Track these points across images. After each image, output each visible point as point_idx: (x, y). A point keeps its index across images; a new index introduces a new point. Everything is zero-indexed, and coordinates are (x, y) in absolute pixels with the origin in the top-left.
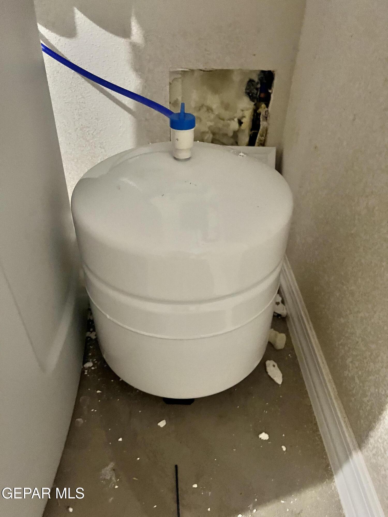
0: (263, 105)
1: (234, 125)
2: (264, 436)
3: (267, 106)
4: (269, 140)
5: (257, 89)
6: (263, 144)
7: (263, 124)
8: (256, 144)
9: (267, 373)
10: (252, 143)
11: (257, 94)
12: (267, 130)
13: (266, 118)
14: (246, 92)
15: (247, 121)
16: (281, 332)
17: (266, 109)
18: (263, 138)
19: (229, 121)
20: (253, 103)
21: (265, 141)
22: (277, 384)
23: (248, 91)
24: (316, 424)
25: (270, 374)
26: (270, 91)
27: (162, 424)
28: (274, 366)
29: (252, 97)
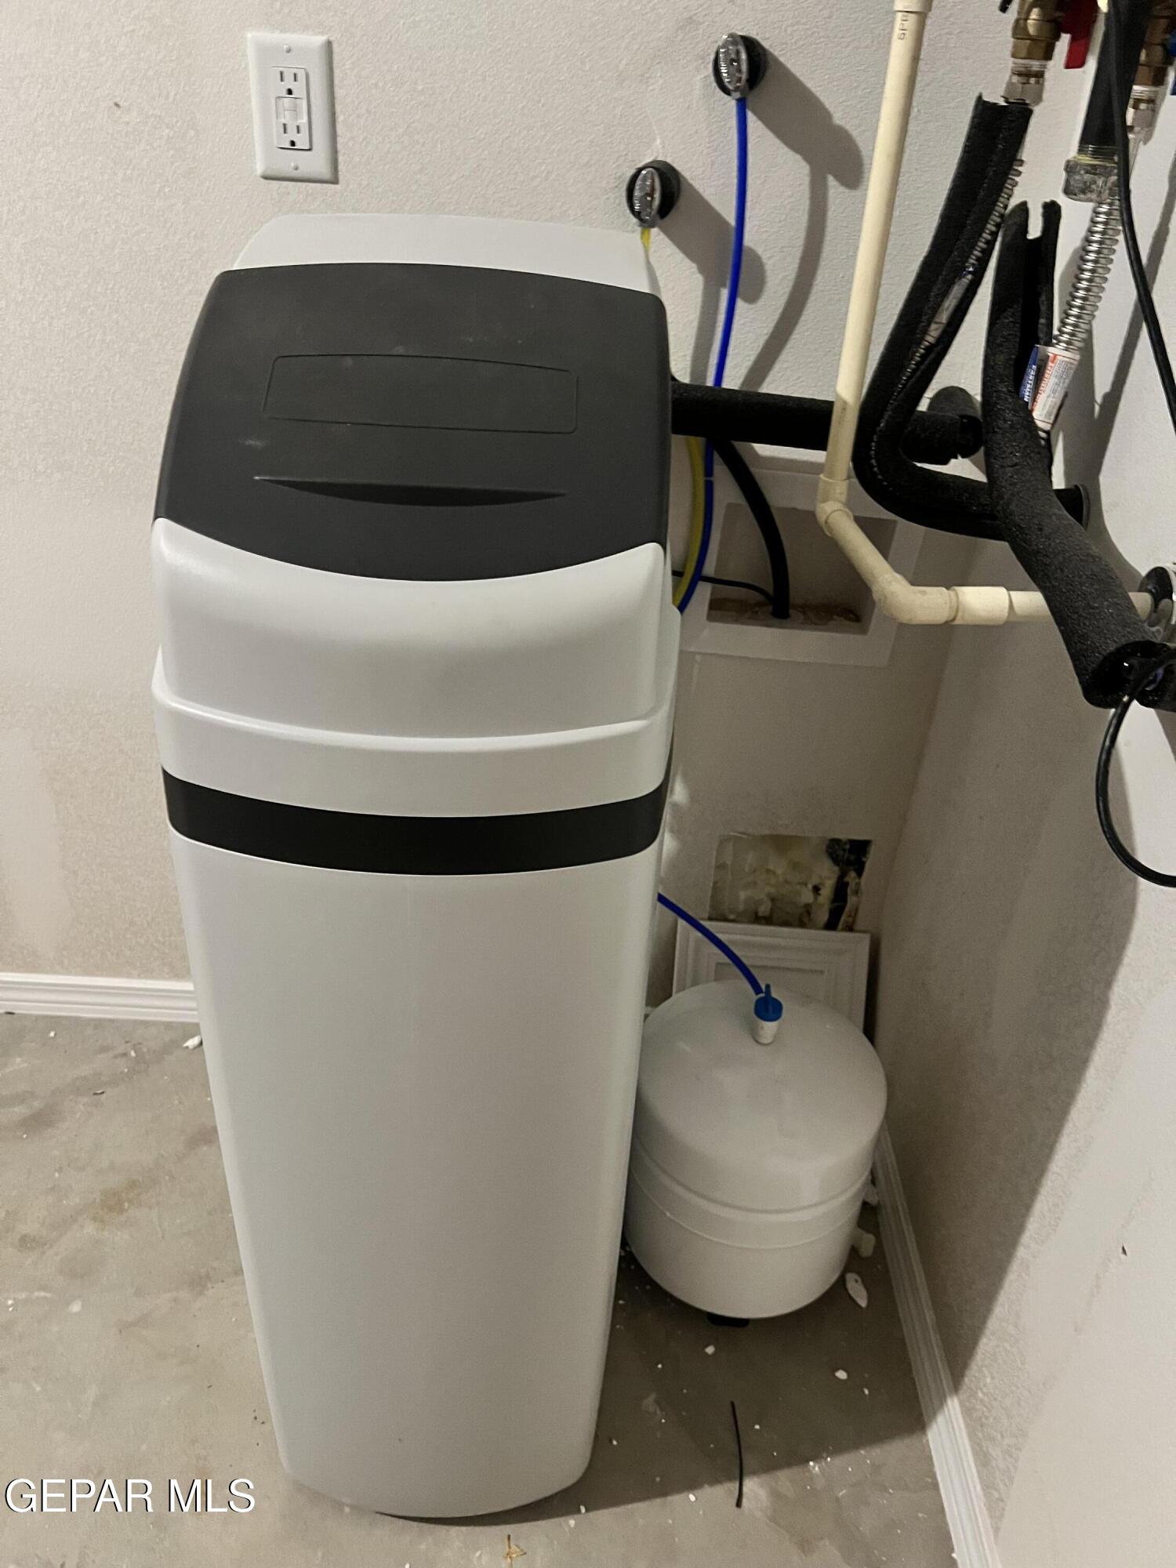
0: (853, 874)
1: (807, 897)
2: (841, 1375)
3: (860, 873)
4: (860, 923)
5: (844, 850)
6: (850, 928)
7: (852, 900)
8: (840, 926)
9: (846, 1290)
10: (831, 925)
11: (843, 856)
12: (857, 910)
13: (856, 892)
14: (827, 851)
15: (827, 892)
16: (868, 1231)
17: (857, 880)
18: (850, 920)
19: (798, 887)
20: (836, 869)
21: (854, 922)
22: (860, 1307)
23: (830, 850)
24: (910, 1364)
25: (851, 1292)
26: (864, 859)
27: (710, 1350)
28: (856, 1281)
29: (835, 860)
